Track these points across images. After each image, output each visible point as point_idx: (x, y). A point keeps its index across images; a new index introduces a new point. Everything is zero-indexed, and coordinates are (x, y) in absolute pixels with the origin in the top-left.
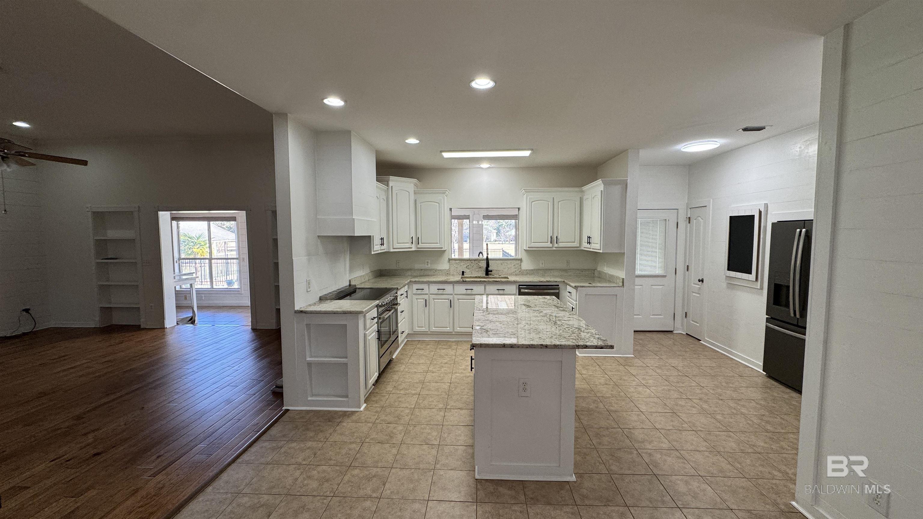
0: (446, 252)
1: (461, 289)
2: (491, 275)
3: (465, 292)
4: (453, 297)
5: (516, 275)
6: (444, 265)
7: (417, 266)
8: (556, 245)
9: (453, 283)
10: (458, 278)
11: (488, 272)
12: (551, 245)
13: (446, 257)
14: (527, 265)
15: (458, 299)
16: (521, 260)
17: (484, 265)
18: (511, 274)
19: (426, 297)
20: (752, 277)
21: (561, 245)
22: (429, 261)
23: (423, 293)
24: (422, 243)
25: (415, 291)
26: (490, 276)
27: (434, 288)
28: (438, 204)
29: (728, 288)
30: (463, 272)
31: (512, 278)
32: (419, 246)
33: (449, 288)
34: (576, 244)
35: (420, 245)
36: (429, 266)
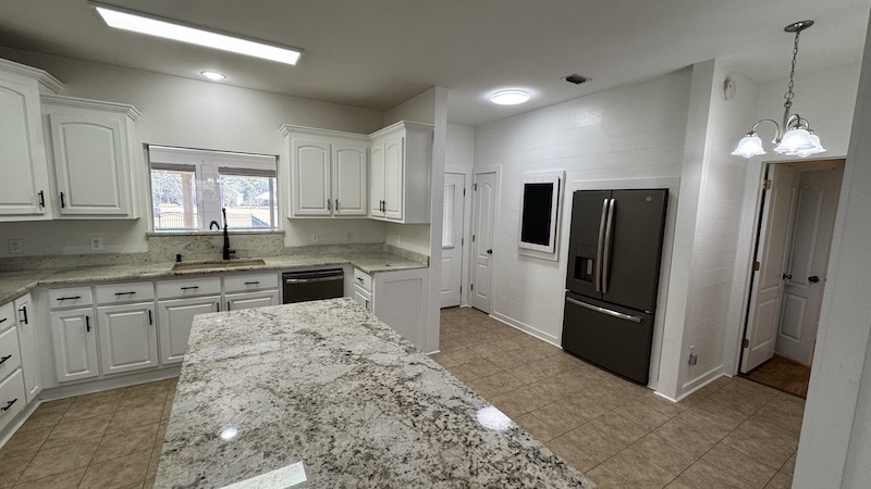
0: (140, 223)
1: (174, 288)
2: (233, 257)
3: (181, 293)
4: (156, 305)
5: (276, 256)
6: (137, 246)
7: (69, 250)
8: (335, 212)
9: (155, 280)
10: (166, 268)
11: (227, 253)
12: (328, 212)
13: (140, 232)
14: (291, 241)
15: (167, 307)
16: (283, 233)
17: (220, 242)
18: (269, 255)
19: (88, 311)
20: (549, 249)
21: (343, 212)
22: (100, 240)
23: (78, 304)
24: (72, 205)
25: (55, 304)
26: (232, 260)
27: (107, 294)
28: (110, 131)
29: (519, 259)
30: (179, 258)
31: (271, 263)
32: (64, 211)
33: (144, 290)
34: (362, 211)
35: (69, 209)
36: (101, 247)
